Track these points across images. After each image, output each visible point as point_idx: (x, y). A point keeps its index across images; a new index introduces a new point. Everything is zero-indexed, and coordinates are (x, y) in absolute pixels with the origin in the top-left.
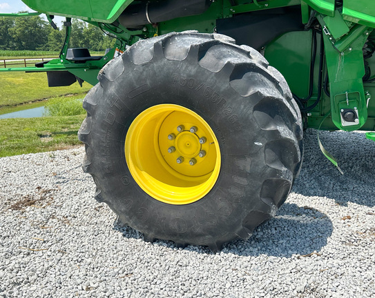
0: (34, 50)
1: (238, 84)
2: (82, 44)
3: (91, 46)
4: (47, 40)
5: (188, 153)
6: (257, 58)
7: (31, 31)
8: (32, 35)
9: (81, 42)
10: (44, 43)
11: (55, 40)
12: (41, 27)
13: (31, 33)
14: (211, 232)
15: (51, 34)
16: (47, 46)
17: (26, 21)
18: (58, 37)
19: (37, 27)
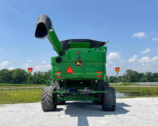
4: (26, 79)
11: (30, 80)
12: (25, 75)
13: (20, 77)
15: (28, 77)
16: (26, 82)
17: (19, 72)
18: (31, 78)
19: (23, 74)
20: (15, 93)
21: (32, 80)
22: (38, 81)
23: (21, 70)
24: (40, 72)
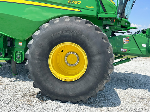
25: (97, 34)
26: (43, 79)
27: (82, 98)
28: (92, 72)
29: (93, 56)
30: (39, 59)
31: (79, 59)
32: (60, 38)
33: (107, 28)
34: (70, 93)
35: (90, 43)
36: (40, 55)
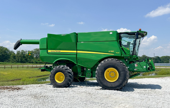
0: (3, 62)
1: (66, 70)
2: (24, 60)
3: (28, 61)
4: (9, 58)
5: (62, 78)
6: (69, 68)
7: (3, 54)
8: (3, 56)
9: (24, 59)
10: (8, 59)
11: (12, 58)
12: (7, 53)
13: (3, 55)
14: (63, 85)
15: (11, 56)
16: (9, 60)
17: (1, 50)
18: (14, 57)
19: (6, 52)
20: (5, 72)
21: (15, 59)
22: (21, 60)
23: (4, 48)
24: (23, 50)
25: (121, 64)
26: (103, 82)
27: (118, 88)
28: (121, 78)
29: (120, 72)
30: (101, 74)
31: (115, 74)
32: (108, 66)
33: (127, 60)
34: (113, 86)
35: (119, 68)
36: (101, 73)
